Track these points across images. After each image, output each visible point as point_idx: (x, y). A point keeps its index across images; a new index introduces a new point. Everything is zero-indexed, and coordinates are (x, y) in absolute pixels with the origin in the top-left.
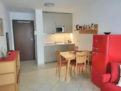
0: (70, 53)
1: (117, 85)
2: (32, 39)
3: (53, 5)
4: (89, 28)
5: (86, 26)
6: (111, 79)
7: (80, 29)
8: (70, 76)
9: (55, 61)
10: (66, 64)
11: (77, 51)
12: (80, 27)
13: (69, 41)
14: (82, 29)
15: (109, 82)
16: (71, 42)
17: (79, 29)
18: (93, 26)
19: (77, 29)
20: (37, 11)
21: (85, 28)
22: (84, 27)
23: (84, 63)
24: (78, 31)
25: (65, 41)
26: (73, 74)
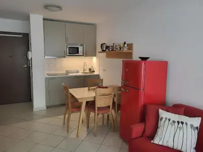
0: (89, 90)
1: (152, 141)
2: (26, 66)
3: (60, 8)
4: (120, 49)
5: (116, 46)
6: (144, 132)
7: (107, 50)
8: (86, 129)
9: (63, 103)
10: (78, 108)
11: (100, 87)
12: (107, 47)
13: (90, 70)
14: (109, 50)
15: (142, 136)
16: (94, 72)
17: (105, 51)
18: (126, 45)
19: (102, 51)
20: (32, 17)
21: (115, 49)
22: (113, 46)
23: (109, 107)
24: (104, 54)
25: (84, 70)
26: (92, 125)
